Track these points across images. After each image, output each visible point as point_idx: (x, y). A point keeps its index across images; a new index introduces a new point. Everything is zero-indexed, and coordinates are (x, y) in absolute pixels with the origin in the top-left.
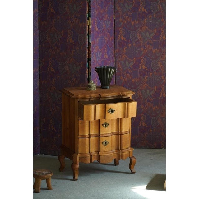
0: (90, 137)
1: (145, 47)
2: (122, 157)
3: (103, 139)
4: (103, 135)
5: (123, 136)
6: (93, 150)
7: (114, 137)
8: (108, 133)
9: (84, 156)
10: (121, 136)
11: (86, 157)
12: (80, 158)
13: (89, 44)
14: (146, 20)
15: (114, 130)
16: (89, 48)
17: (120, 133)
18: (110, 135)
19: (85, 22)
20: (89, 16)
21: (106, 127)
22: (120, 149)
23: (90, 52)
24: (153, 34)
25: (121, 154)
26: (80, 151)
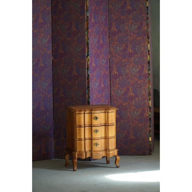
0: (85, 140)
1: (132, 79)
2: (109, 155)
3: (94, 142)
4: (95, 139)
5: (110, 140)
6: (87, 149)
7: (103, 140)
8: (99, 137)
9: (81, 153)
10: (108, 140)
11: (82, 154)
12: (78, 155)
13: (88, 75)
14: (133, 59)
15: (103, 135)
16: (88, 78)
17: (107, 138)
18: (100, 138)
19: (85, 59)
20: (88, 55)
21: (96, 133)
22: (107, 149)
23: (89, 81)
24: (138, 69)
25: (108, 153)
26: (78, 150)
